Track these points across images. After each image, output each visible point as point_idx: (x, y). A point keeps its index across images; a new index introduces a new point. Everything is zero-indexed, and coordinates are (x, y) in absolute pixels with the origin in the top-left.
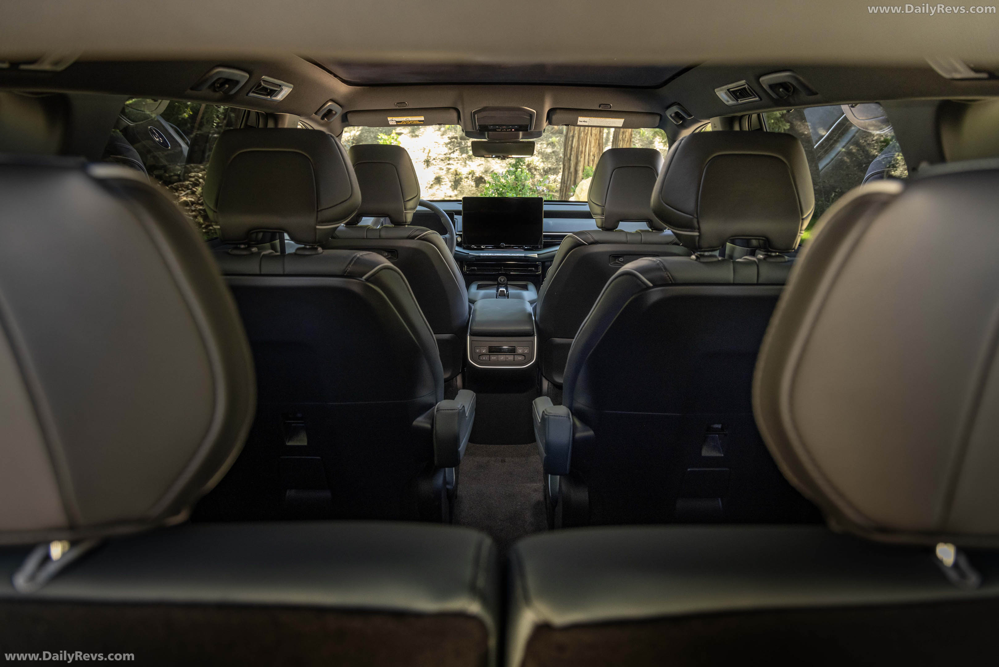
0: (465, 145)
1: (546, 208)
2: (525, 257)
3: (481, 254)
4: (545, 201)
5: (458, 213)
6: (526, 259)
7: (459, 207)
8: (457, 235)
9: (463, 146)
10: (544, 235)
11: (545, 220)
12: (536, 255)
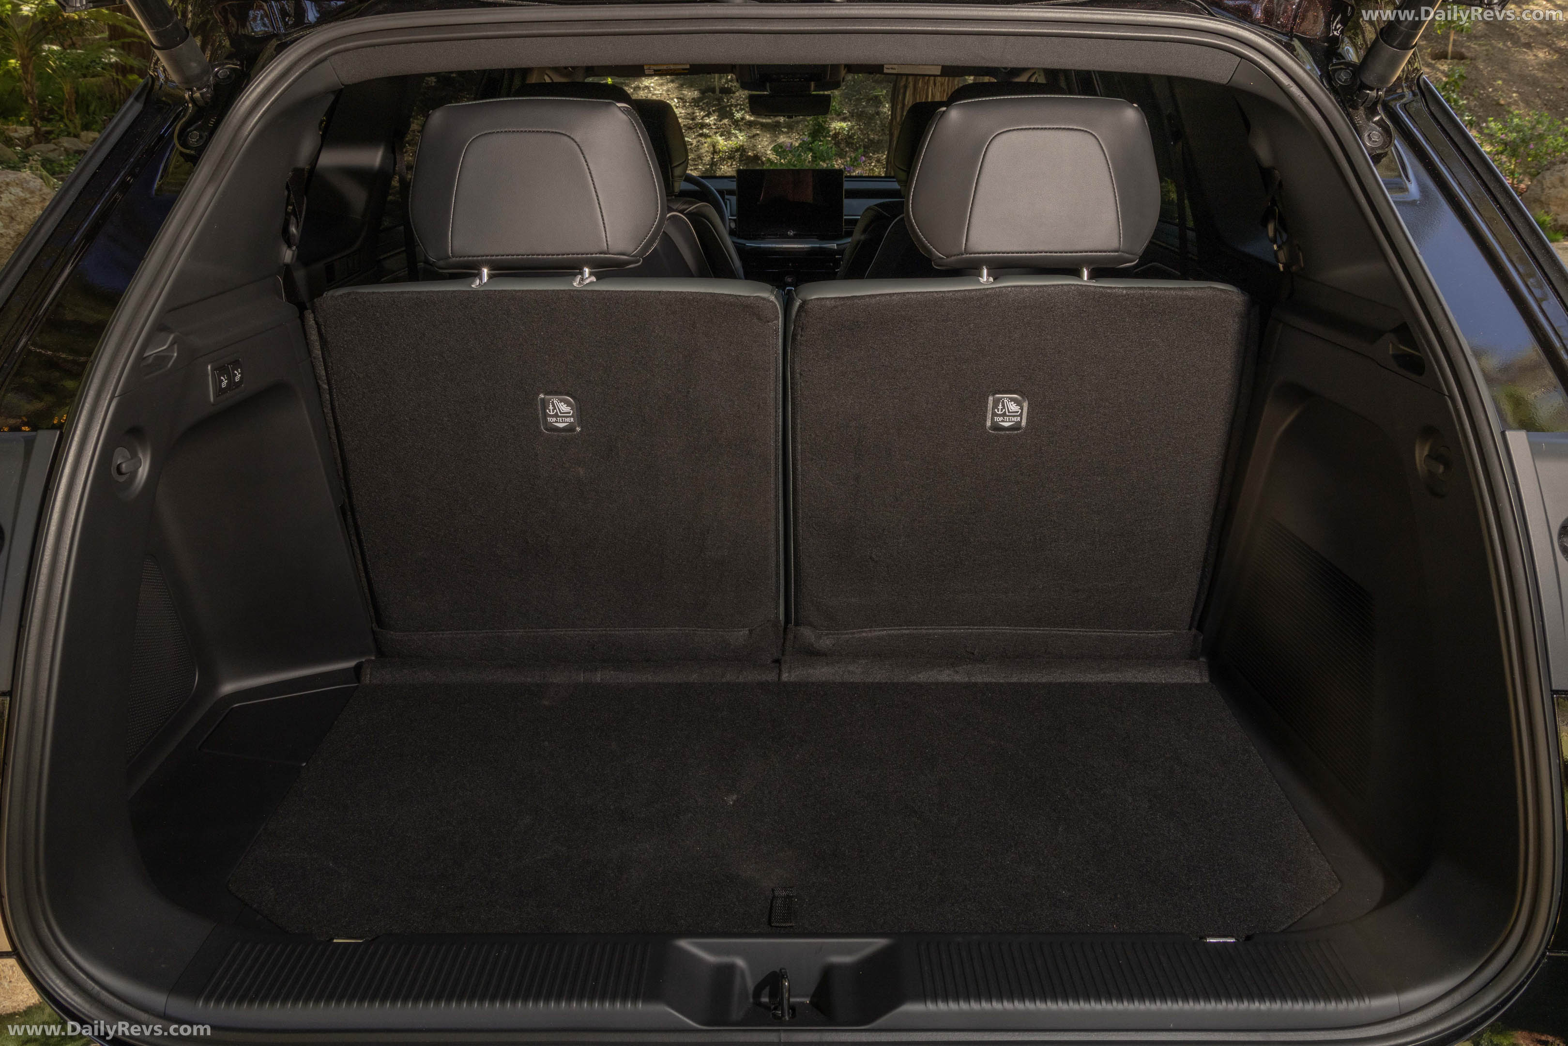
0: (728, 102)
1: (847, 185)
2: (819, 247)
3: (762, 245)
4: (846, 177)
5: (731, 192)
6: (822, 251)
7: (733, 186)
8: (730, 219)
9: (724, 104)
10: (845, 219)
11: (846, 202)
12: (835, 246)
